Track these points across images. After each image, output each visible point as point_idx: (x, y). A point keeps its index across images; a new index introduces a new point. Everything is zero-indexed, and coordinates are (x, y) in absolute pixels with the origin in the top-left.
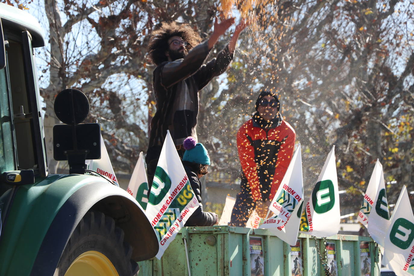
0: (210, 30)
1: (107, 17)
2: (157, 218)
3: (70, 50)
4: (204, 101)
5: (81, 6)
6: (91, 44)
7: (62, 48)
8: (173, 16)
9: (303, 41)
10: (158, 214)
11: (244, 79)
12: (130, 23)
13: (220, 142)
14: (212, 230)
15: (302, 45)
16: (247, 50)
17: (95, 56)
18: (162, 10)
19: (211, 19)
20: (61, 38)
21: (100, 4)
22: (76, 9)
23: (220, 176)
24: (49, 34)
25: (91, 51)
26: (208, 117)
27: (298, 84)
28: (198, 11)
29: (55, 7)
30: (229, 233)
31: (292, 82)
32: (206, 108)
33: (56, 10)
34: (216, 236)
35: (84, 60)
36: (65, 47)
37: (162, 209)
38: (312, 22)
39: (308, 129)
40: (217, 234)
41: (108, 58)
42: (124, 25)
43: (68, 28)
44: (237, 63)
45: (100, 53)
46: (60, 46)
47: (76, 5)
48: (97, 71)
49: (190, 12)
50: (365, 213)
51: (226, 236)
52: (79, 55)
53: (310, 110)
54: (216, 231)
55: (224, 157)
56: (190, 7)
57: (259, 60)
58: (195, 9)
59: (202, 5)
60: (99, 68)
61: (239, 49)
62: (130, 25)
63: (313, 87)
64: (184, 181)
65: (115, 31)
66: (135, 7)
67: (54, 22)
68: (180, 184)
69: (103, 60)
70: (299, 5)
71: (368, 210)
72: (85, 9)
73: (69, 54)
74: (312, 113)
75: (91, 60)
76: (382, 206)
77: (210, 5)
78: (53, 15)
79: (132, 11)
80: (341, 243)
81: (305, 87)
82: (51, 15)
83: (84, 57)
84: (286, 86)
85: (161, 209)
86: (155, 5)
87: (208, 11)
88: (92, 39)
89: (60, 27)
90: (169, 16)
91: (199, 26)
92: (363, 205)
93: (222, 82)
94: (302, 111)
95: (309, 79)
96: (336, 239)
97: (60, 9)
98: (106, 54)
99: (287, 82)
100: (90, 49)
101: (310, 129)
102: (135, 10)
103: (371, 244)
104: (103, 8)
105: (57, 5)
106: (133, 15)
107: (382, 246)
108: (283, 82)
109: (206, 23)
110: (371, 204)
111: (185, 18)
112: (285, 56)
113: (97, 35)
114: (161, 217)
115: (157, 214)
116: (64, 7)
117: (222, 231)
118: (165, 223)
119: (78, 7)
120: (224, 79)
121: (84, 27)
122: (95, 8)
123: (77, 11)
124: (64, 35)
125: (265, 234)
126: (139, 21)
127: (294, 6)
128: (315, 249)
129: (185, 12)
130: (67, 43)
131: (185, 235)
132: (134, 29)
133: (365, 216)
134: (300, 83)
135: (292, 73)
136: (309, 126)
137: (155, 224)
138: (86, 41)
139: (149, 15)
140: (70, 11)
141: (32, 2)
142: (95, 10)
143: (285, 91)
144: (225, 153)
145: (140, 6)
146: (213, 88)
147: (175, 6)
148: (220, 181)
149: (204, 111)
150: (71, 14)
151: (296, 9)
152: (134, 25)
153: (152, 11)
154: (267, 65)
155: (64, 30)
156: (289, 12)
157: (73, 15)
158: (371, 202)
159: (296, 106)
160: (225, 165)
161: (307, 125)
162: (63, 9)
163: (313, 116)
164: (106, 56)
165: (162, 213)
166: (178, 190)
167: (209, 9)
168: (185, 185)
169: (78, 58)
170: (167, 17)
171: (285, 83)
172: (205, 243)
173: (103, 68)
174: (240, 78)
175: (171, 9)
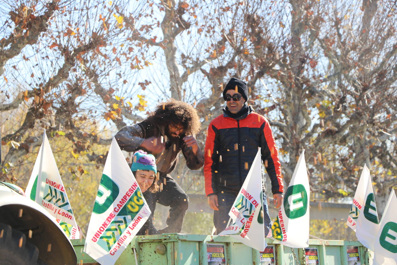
0: (303, 75)
1: (216, 67)
2: (103, 227)
3: (187, 96)
4: (299, 134)
5: (195, 60)
6: (203, 91)
7: (180, 94)
8: (271, 64)
9: (382, 81)
10: (105, 223)
11: (332, 114)
12: (236, 72)
13: (314, 168)
14: (161, 238)
15: (381, 84)
16: (334, 90)
17: (207, 100)
18: (262, 60)
19: (303, 66)
20: (179, 87)
21: (211, 57)
22: (191, 62)
23: (315, 196)
24: (170, 83)
25: (204, 96)
26: (303, 147)
27: (380, 117)
28: (292, 59)
29: (174, 61)
30: (179, 241)
31: (373, 115)
32: (300, 140)
33: (175, 64)
34: (166, 245)
35: (199, 104)
36: (182, 94)
37: (109, 217)
38: (390, 65)
39: (389, 155)
40: (167, 242)
41: (218, 101)
42: (230, 74)
43: (185, 77)
44: (327, 101)
45: (211, 97)
46: (179, 93)
47: (191, 59)
48: (209, 112)
49: (285, 60)
50: (354, 218)
51: (175, 243)
52: (194, 100)
53: (391, 138)
54: (165, 239)
55: (317, 180)
56: (285, 57)
57: (344, 97)
58: (289, 58)
59: (295, 54)
60: (211, 109)
61: (327, 90)
62: (236, 74)
63: (391, 119)
64: (133, 187)
65: (223, 78)
66: (239, 58)
67: (173, 74)
68: (129, 191)
69: (214, 103)
70: (378, 51)
71: (357, 215)
72: (199, 62)
73: (186, 99)
74: (392, 141)
75: (204, 103)
76: (371, 211)
77: (302, 54)
78: (173, 68)
79: (237, 62)
80: (324, 248)
81: (386, 120)
82: (171, 68)
83: (199, 101)
84: (369, 119)
85: (107, 217)
86: (256, 56)
87: (300, 59)
88: (205, 87)
89: (178, 78)
90: (268, 64)
91: (293, 72)
92: (351, 210)
93: (314, 117)
94: (383, 140)
95: (388, 113)
96: (318, 244)
97: (178, 63)
98: (216, 98)
99: (370, 116)
100: (204, 94)
101: (391, 155)
102: (239, 61)
103: (361, 248)
104: (213, 60)
105: (176, 60)
106: (237, 65)
107: (371, 250)
108: (366, 116)
109: (299, 69)
110: (360, 208)
111: (281, 65)
112: (367, 94)
113: (209, 82)
114: (108, 226)
115: (103, 223)
116: (181, 61)
117: (171, 239)
118: (113, 231)
119: (193, 61)
120: (316, 115)
121: (198, 77)
122: (206, 61)
123: (192, 63)
124: (182, 84)
125: (227, 241)
126: (242, 69)
127: (373, 52)
128: (292, 256)
129: (281, 61)
130: (185, 90)
131: (135, 244)
132: (239, 76)
133: (354, 221)
134: (381, 116)
135: (373, 108)
136: (390, 152)
137: (101, 233)
138: (200, 88)
139: (251, 64)
140: (186, 64)
141: (155, 59)
142: (206, 63)
143: (368, 123)
144: (319, 177)
145: (244, 57)
146: (307, 123)
147: (272, 56)
148: (315, 201)
149: (299, 142)
150: (187, 66)
151: (374, 55)
152: (238, 73)
153: (253, 61)
154: (351, 102)
155: (182, 80)
156: (369, 57)
157: (189, 67)
158: (360, 207)
159: (378, 136)
160: (319, 187)
161: (388, 152)
162: (181, 63)
163: (393, 144)
164: (216, 100)
165: (110, 221)
166: (127, 197)
167: (301, 57)
168: (134, 191)
169: (193, 102)
170: (266, 66)
171: (368, 117)
172: (155, 252)
173: (214, 110)
174: (329, 113)
175: (269, 59)
